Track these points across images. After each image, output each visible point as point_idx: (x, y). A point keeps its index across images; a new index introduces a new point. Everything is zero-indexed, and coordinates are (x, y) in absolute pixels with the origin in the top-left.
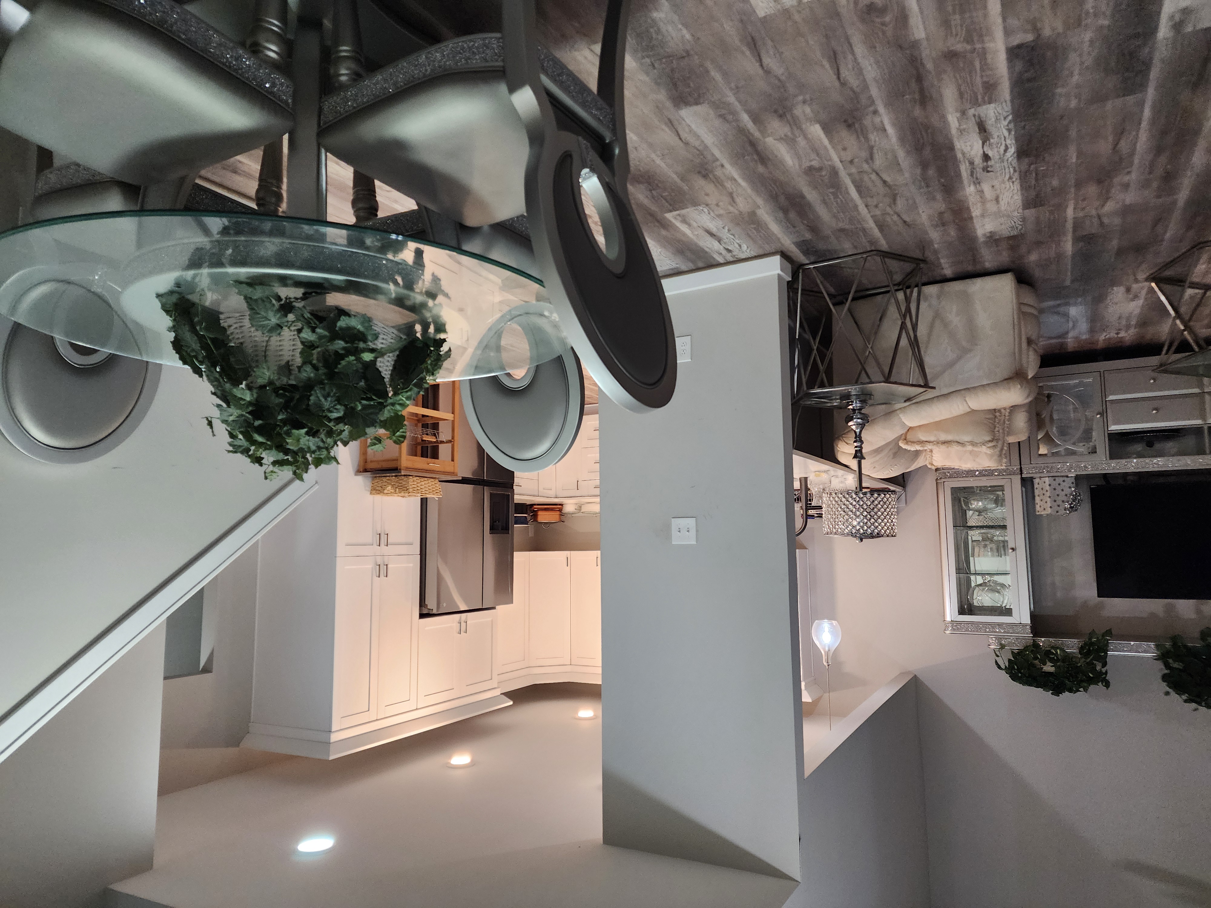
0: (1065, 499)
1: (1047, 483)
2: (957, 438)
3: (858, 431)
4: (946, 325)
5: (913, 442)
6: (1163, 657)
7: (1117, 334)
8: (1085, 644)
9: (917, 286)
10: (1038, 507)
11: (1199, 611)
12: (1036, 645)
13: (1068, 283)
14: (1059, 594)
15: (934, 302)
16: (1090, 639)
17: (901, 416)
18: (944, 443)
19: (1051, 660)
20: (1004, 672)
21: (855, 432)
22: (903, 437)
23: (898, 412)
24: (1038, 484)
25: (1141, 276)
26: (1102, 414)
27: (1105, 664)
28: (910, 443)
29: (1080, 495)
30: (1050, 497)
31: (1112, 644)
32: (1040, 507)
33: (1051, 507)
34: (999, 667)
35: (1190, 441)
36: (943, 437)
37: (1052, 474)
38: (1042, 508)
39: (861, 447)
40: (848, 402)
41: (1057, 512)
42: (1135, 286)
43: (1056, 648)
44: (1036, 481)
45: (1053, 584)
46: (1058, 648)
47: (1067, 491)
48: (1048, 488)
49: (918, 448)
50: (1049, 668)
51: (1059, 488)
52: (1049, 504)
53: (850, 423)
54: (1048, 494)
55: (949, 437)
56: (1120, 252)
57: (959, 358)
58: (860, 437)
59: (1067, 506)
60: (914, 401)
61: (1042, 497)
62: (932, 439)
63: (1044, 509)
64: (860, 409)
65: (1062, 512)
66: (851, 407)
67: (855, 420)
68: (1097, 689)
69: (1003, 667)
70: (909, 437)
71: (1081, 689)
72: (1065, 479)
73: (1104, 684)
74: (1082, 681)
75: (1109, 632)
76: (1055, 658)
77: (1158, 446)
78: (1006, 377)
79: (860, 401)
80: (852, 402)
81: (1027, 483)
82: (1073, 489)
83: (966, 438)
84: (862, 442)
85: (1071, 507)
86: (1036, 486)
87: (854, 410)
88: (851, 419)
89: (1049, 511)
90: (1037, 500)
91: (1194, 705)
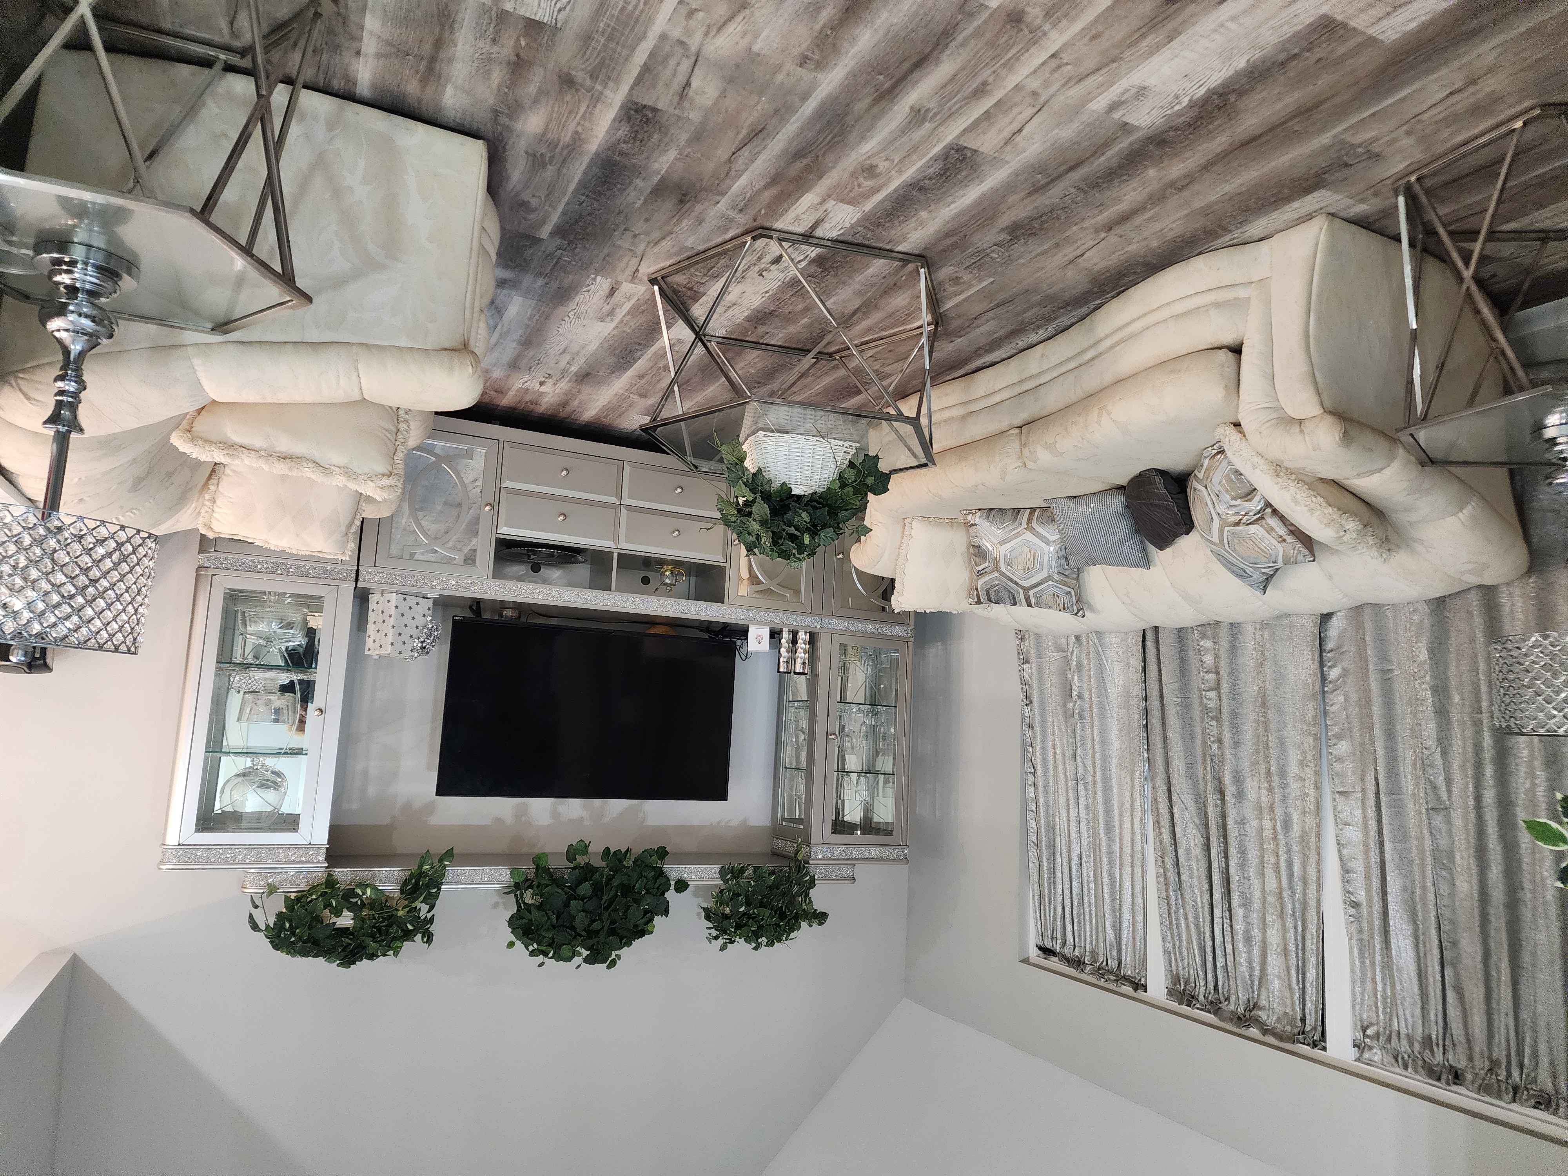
0: (415, 633)
1: (393, 603)
2: (316, 454)
3: (76, 348)
4: (337, 193)
5: (210, 442)
6: (517, 888)
7: (541, 384)
8: (411, 876)
9: (289, 81)
10: (369, 643)
11: (555, 814)
12: (331, 883)
13: (545, 232)
14: (372, 790)
15: (320, 132)
16: (421, 866)
17: (196, 361)
18: (284, 457)
19: (352, 907)
20: (261, 935)
21: (66, 352)
22: (185, 424)
23: (190, 350)
24: (377, 603)
25: (648, 268)
26: (493, 506)
27: (432, 908)
28: (200, 442)
29: (437, 630)
30: (393, 627)
31: (451, 871)
32: (374, 641)
33: (392, 644)
34: (255, 927)
35: (582, 571)
36: (284, 444)
37: (403, 589)
38: (377, 645)
39: (76, 395)
40: (58, 262)
41: (400, 653)
42: (626, 287)
43: (363, 885)
44: (373, 599)
45: (365, 773)
46: (367, 886)
47: (420, 621)
48: (393, 611)
49: (218, 456)
50: (346, 920)
51: (409, 615)
52: (390, 639)
53: (55, 324)
54: (392, 621)
55: (298, 448)
56: (660, 190)
57: (356, 275)
58: (78, 371)
59: (417, 644)
60: (235, 336)
61: (379, 626)
62: (257, 442)
63: (381, 646)
64: (92, 294)
65: (407, 654)
66: (65, 279)
67: (71, 317)
68: (413, 947)
69: (262, 926)
70: (198, 427)
71: (391, 952)
72: (420, 600)
73: (425, 940)
74: (394, 939)
75: (449, 854)
76: (359, 902)
77: (545, 571)
78: (447, 345)
79: (99, 268)
80: (73, 263)
81: (362, 598)
82: (429, 618)
83: (334, 457)
84: (82, 386)
85: (423, 648)
86: (372, 605)
87: (72, 291)
88: (62, 311)
89: (388, 650)
90: (371, 629)
91: (541, 958)
